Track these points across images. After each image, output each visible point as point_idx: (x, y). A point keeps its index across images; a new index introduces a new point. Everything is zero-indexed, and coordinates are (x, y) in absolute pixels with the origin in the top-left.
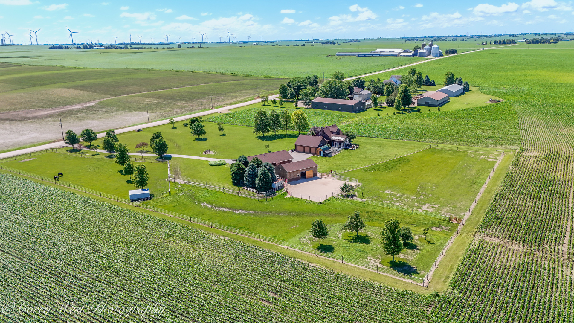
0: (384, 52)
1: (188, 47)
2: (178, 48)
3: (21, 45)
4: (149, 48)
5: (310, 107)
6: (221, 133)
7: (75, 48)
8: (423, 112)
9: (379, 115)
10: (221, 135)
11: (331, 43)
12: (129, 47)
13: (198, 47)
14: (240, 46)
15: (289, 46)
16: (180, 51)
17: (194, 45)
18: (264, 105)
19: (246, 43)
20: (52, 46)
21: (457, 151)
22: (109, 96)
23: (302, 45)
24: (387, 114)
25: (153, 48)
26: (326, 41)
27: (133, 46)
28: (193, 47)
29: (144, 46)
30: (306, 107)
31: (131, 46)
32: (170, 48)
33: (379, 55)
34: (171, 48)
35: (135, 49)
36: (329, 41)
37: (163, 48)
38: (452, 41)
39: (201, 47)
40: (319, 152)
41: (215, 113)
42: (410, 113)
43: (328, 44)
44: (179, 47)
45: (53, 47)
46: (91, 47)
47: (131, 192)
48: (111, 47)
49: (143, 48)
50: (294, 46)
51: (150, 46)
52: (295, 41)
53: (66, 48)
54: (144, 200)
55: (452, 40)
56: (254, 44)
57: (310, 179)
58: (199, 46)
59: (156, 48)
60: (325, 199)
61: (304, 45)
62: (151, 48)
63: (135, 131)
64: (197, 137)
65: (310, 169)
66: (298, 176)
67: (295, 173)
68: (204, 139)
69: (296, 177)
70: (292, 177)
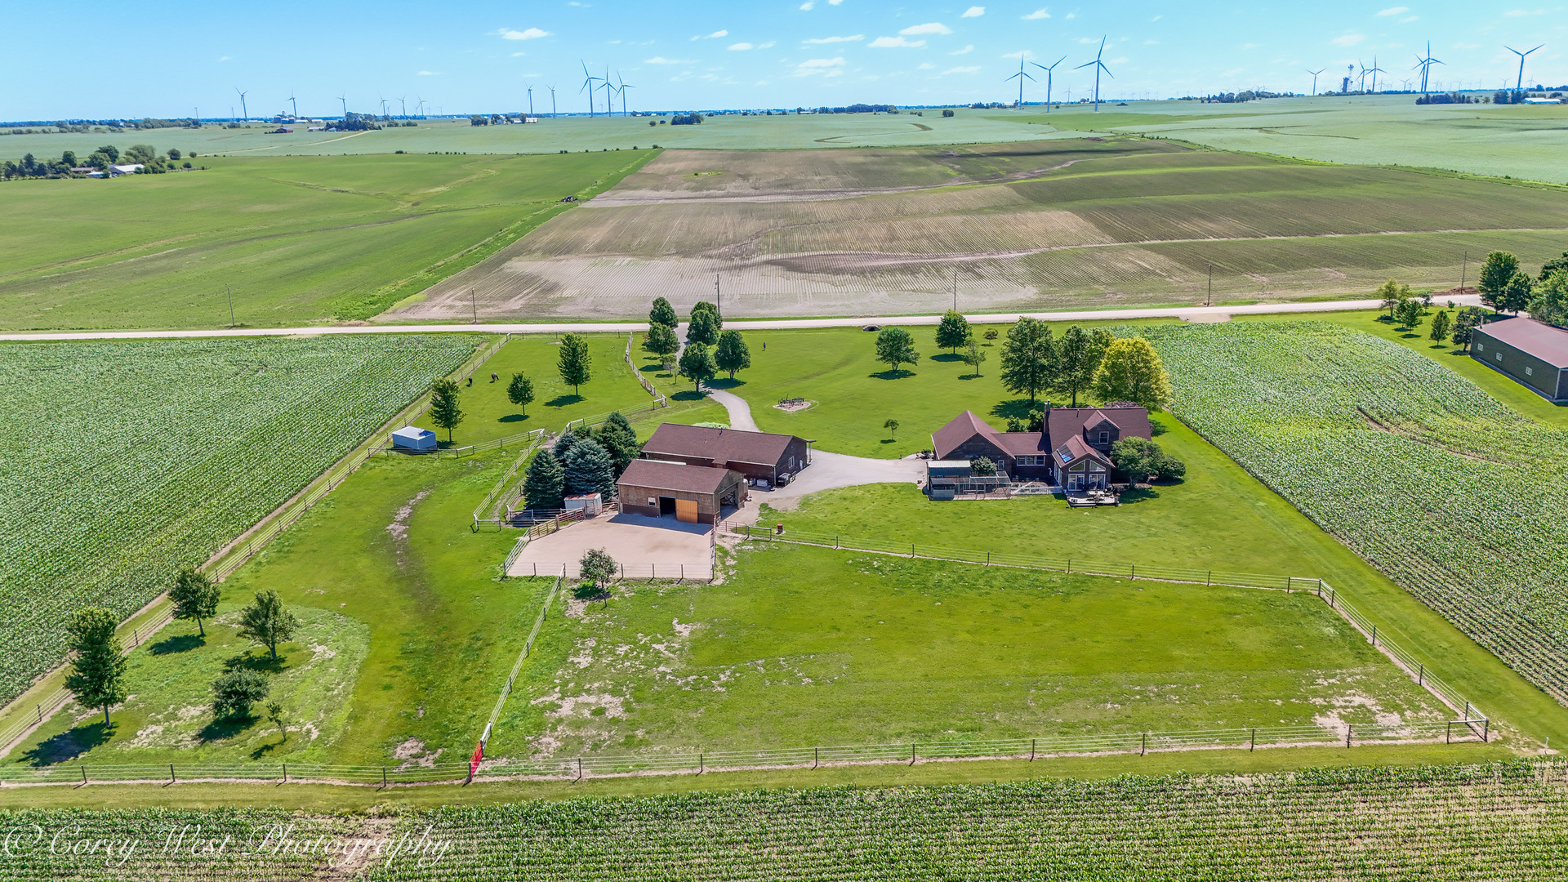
18: (1389, 318)
30: (1459, 347)
45: (1425, 99)
46: (1519, 97)
53: (1460, 101)
57: (686, 525)
60: (532, 574)
63: (859, 328)
64: (888, 367)
65: (688, 496)
66: (651, 503)
67: (643, 493)
68: (905, 374)
69: (644, 505)
70: (633, 499)
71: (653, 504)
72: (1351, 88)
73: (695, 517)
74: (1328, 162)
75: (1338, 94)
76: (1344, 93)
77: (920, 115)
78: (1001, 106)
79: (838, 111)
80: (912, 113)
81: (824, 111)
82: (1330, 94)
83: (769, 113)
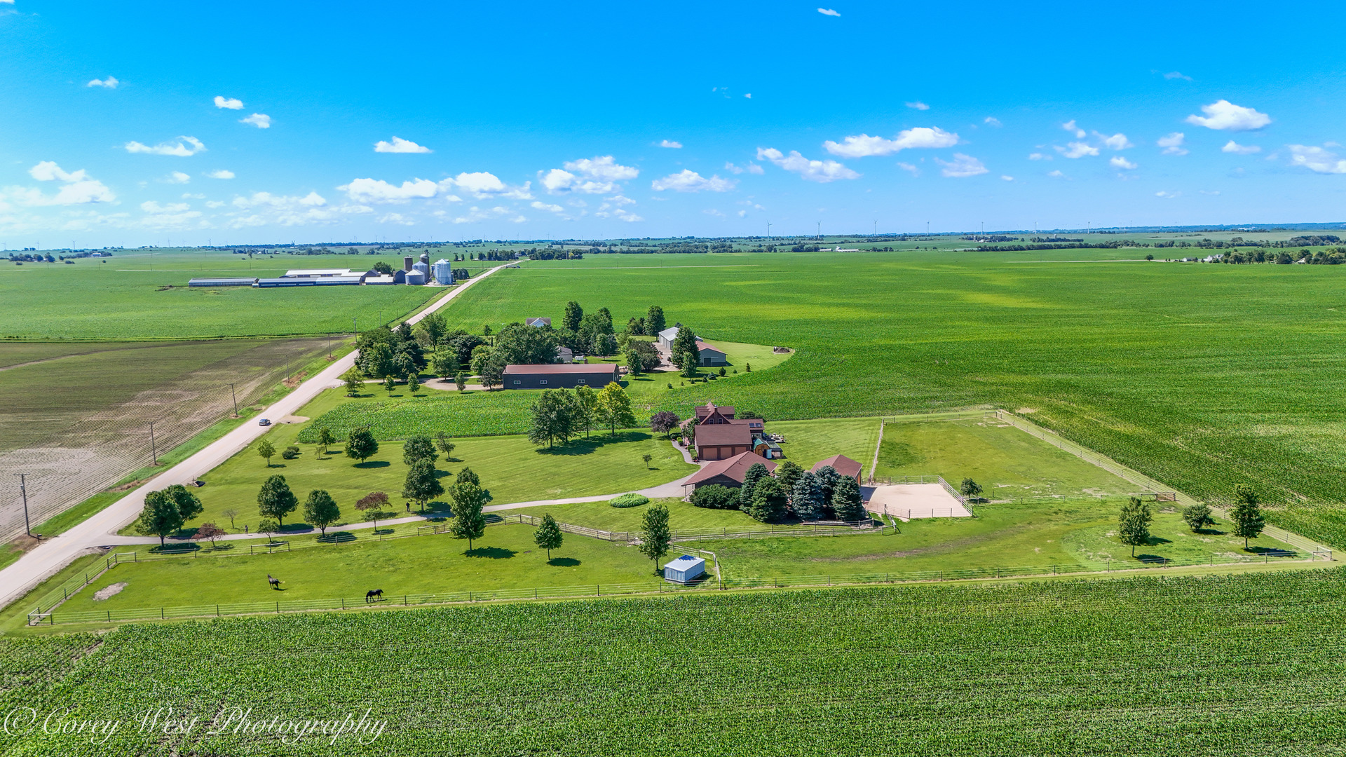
0: (331, 275)
5: (501, 386)
8: (730, 376)
11: (40, 259)
18: (357, 395)
30: (488, 388)
33: (315, 284)
38: (349, 253)
40: (761, 452)
42: (713, 378)
43: (35, 260)
55: (346, 253)
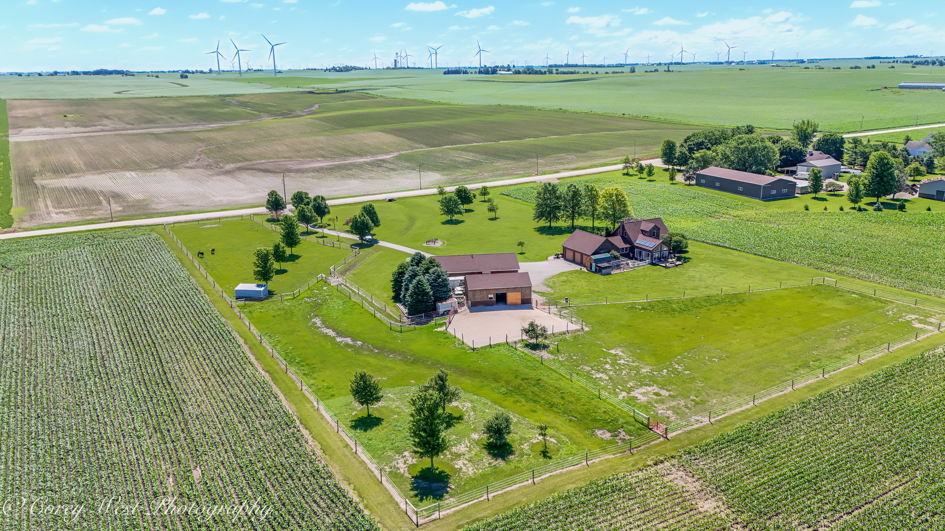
1: (646, 72)
2: (630, 72)
3: (422, 68)
4: (584, 73)
5: (694, 182)
6: (492, 215)
7: (476, 73)
8: (909, 212)
9: (807, 209)
10: (491, 219)
11: (934, 63)
12: (554, 71)
13: (665, 71)
14: (741, 70)
15: (839, 68)
16: (632, 78)
17: (659, 68)
18: (627, 174)
19: (764, 63)
20: (447, 70)
21: (871, 298)
22: (423, 146)
23: (869, 67)
24: (826, 209)
25: (590, 73)
26: (924, 60)
27: (560, 70)
28: (656, 71)
29: (577, 69)
30: (688, 182)
31: (557, 70)
32: (616, 73)
34: (619, 73)
35: (562, 75)
36: (937, 60)
37: (607, 73)
39: (669, 71)
40: (589, 264)
41: (531, 182)
42: (879, 209)
43: (928, 64)
44: (633, 71)
45: (448, 72)
46: (494, 71)
47: (241, 287)
48: (530, 71)
49: (575, 73)
50: (852, 68)
51: (585, 70)
52: (866, 58)
53: (464, 73)
54: (246, 300)
56: (773, 66)
57: (515, 306)
58: (667, 70)
59: (595, 73)
60: (489, 344)
61: (873, 67)
62: (587, 73)
63: (384, 200)
64: (448, 218)
65: (515, 289)
66: (490, 298)
67: (485, 292)
68: (458, 222)
69: (486, 299)
70: (478, 298)
71: (492, 298)
72: (399, 65)
73: (519, 301)
74: (461, 104)
75: (393, 69)
76: (395, 68)
77: (157, 77)
78: (202, 72)
79: (85, 73)
80: (148, 76)
81: (75, 73)
82: (388, 68)
83: (40, 75)
